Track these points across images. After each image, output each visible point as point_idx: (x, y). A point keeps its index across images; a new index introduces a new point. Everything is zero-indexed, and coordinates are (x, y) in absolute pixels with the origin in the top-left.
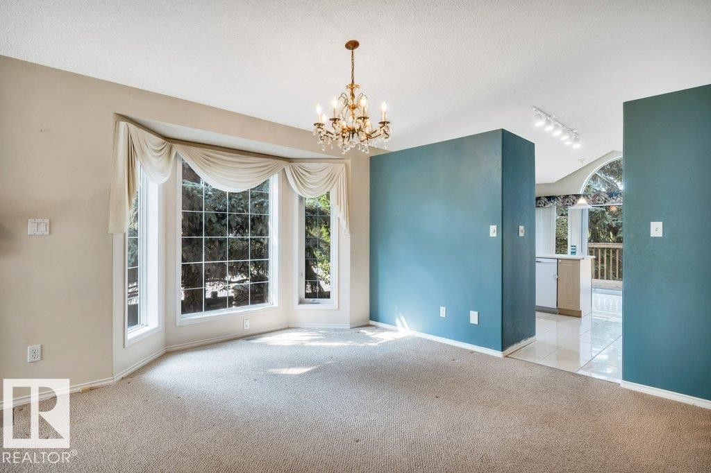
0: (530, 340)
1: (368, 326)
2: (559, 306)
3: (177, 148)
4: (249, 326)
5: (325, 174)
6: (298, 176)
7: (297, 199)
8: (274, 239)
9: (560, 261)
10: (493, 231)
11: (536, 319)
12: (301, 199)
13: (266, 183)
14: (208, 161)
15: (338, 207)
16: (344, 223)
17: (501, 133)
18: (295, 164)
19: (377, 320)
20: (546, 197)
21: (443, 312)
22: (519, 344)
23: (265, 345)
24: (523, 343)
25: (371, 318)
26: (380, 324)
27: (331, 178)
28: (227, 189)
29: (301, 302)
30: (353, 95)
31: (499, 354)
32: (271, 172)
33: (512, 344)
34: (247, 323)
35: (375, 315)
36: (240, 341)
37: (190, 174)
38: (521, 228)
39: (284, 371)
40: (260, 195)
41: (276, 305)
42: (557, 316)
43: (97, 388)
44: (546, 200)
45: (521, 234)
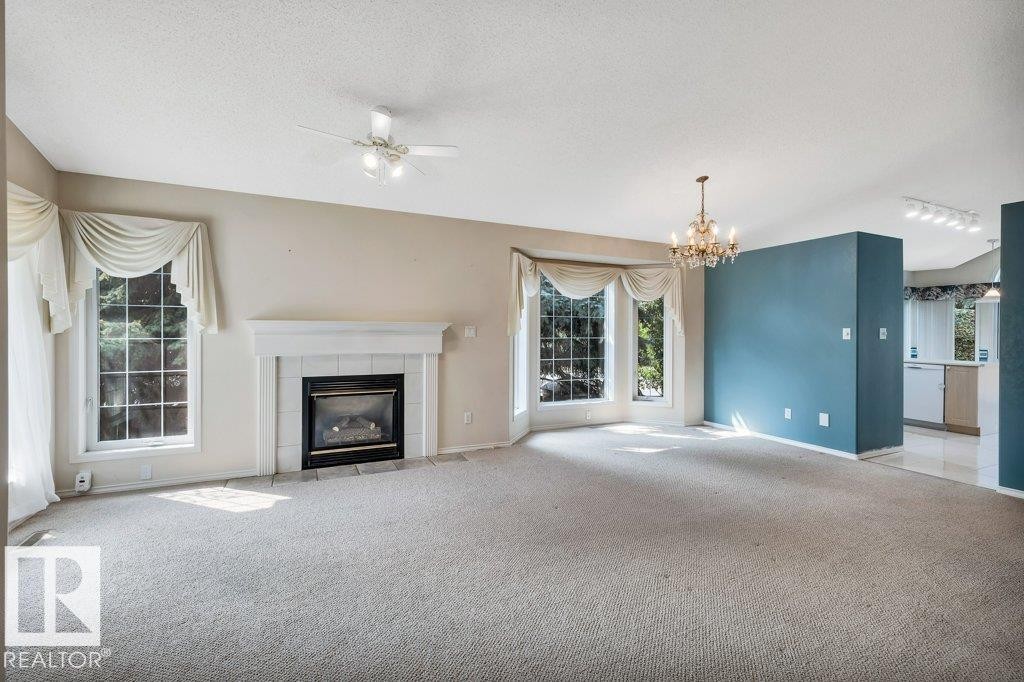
0: (894, 449)
1: (703, 425)
2: (948, 421)
3: (540, 266)
4: (590, 417)
5: (660, 278)
6: (634, 282)
7: (631, 304)
8: (609, 338)
9: (948, 368)
10: (847, 334)
11: (905, 433)
12: (635, 302)
13: (602, 293)
14: (561, 275)
15: (673, 310)
16: (679, 326)
17: (856, 236)
18: (629, 271)
19: (712, 420)
20: (940, 287)
21: (788, 413)
22: (879, 451)
23: (611, 432)
24: (885, 450)
25: (705, 419)
26: (715, 425)
27: (666, 282)
28: (573, 297)
29: (634, 399)
30: (703, 222)
31: (853, 457)
32: (609, 281)
33: (870, 448)
34: (589, 414)
35: (709, 416)
36: (585, 429)
37: (546, 285)
38: (883, 331)
39: (636, 450)
40: (598, 299)
41: (611, 399)
42: (945, 433)
43: (499, 448)
44: (939, 290)
45: (883, 337)
